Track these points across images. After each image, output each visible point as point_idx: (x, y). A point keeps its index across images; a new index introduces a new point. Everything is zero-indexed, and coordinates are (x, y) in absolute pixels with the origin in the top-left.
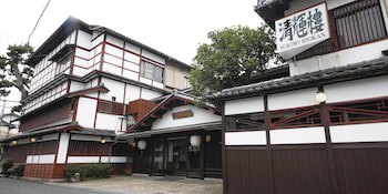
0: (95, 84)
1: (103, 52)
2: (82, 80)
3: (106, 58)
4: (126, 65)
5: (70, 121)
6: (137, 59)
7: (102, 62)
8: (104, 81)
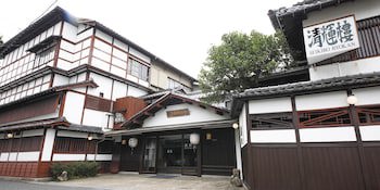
0: (82, 78)
1: (92, 47)
2: (67, 74)
3: (95, 52)
4: (115, 61)
5: (57, 116)
6: (125, 57)
7: (91, 56)
8: (92, 76)
